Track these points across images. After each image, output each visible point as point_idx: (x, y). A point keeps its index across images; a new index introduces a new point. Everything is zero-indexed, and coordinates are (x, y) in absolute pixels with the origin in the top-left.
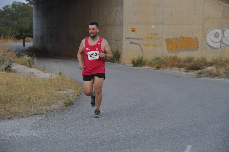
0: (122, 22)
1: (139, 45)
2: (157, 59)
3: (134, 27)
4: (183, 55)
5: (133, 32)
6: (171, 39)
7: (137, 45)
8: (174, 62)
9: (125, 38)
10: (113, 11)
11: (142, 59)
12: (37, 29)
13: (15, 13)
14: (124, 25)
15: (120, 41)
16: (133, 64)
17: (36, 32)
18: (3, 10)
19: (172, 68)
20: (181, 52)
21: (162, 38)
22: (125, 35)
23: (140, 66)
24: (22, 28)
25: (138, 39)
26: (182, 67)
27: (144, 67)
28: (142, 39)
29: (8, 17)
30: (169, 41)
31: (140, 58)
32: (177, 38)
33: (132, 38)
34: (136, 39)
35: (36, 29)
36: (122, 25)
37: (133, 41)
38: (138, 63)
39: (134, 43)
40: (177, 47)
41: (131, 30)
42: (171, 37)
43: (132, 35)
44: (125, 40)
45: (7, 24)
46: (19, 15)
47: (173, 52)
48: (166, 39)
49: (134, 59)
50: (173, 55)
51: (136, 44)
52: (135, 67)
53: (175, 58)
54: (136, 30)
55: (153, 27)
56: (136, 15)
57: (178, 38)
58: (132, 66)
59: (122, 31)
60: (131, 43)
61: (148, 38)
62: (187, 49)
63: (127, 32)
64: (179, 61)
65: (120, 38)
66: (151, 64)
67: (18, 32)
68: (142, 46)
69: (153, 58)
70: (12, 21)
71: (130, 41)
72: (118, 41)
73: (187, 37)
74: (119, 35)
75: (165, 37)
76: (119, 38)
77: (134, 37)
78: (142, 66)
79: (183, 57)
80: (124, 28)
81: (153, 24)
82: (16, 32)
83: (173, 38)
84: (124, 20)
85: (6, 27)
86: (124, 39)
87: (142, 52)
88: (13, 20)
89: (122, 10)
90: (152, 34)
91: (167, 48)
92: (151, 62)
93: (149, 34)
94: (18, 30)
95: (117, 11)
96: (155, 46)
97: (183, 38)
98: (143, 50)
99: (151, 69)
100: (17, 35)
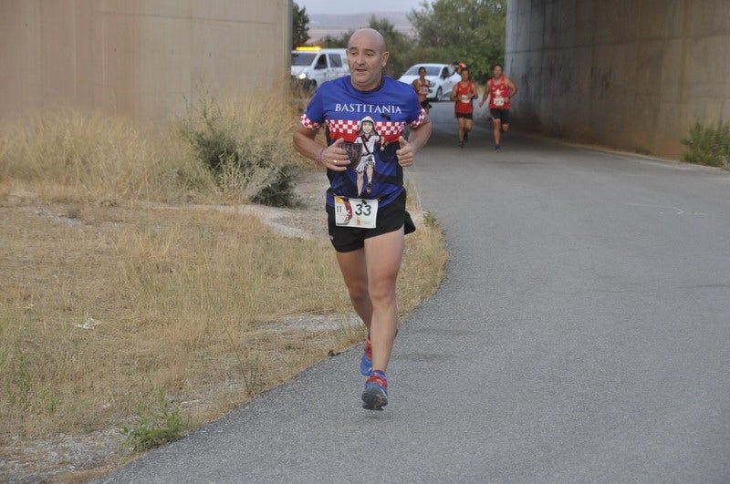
12: (516, 52)
17: (512, 61)
24: (497, 49)
29: (458, 16)
35: (512, 52)
45: (455, 39)
67: (484, 62)
70: (469, 30)
82: (478, 63)
85: (451, 47)
88: (473, 26)
100: (480, 72)
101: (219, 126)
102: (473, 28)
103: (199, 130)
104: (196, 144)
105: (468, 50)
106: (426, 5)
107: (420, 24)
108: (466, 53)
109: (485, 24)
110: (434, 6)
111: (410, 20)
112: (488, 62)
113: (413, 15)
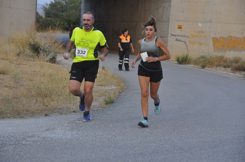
0: (169, 19)
1: (185, 43)
2: (203, 57)
3: (180, 24)
4: (230, 55)
5: (180, 29)
6: (218, 38)
7: (183, 43)
8: (220, 62)
9: (171, 35)
10: (160, 7)
11: (187, 57)
13: (65, 5)
14: (170, 21)
15: (166, 38)
16: (178, 62)
18: (54, 2)
19: (218, 68)
20: (227, 52)
21: (209, 36)
22: (171, 32)
23: (185, 64)
25: (184, 36)
26: (228, 67)
27: (188, 65)
28: (188, 37)
30: (215, 40)
31: (185, 56)
32: (224, 38)
33: (178, 35)
34: (182, 36)
36: (168, 21)
37: (179, 38)
38: (183, 61)
39: (179, 40)
40: (224, 46)
41: (178, 27)
42: (218, 36)
43: (178, 32)
44: (171, 37)
46: (68, 7)
47: (220, 51)
48: (213, 38)
49: (179, 56)
50: (219, 54)
51: (181, 41)
52: (179, 65)
53: (222, 58)
54: (182, 27)
55: (200, 25)
56: (183, 12)
57: (226, 37)
58: (176, 64)
59: (168, 28)
60: (177, 40)
61: (194, 36)
62: (234, 49)
63: (173, 29)
64: (225, 61)
65: (166, 34)
66: (196, 63)
68: (188, 44)
69: (199, 56)
70: (61, 13)
71: (175, 38)
72: (163, 37)
73: (235, 37)
74: (164, 32)
75: (212, 36)
76: (164, 34)
77: (179, 34)
78: (187, 64)
79: (229, 57)
80: (170, 24)
81: (200, 22)
82: (65, 24)
83: (220, 38)
84: (171, 17)
85: (56, 18)
86: (169, 35)
87: (187, 49)
89: (170, 6)
90: (198, 32)
91: (214, 47)
92: (196, 61)
93: (195, 32)
94: (67, 22)
95: (164, 7)
96: (201, 44)
97: (231, 37)
98: (189, 48)
99: (196, 68)
100: (65, 27)
101: (36, 40)
102: (63, 12)
103: (30, 41)
104: (29, 45)
105: (61, 19)
106: (47, 4)
107: (45, 10)
108: (60, 20)
109: (67, 11)
110: (50, 5)
111: (42, 8)
112: (68, 24)
113: (43, 7)
